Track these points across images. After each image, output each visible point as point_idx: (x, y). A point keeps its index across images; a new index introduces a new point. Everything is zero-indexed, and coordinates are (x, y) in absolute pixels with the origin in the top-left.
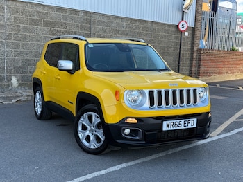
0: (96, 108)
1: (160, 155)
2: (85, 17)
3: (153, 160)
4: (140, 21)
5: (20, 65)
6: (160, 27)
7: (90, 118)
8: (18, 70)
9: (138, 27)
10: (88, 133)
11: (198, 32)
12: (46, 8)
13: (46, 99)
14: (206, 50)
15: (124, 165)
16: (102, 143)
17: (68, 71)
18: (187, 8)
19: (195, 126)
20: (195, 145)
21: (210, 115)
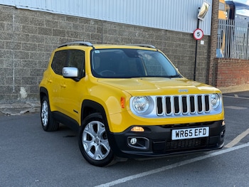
0: (101, 117)
1: (171, 167)
2: (96, 26)
3: (162, 172)
4: (153, 29)
5: (29, 76)
6: (174, 36)
7: (95, 127)
8: (26, 81)
9: (151, 36)
10: (93, 143)
11: (214, 40)
12: (56, 17)
13: (53, 109)
14: (223, 59)
15: (131, 178)
16: (107, 154)
17: (73, 78)
18: (203, 16)
19: (207, 135)
20: (209, 156)
21: (223, 124)
